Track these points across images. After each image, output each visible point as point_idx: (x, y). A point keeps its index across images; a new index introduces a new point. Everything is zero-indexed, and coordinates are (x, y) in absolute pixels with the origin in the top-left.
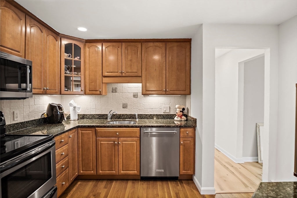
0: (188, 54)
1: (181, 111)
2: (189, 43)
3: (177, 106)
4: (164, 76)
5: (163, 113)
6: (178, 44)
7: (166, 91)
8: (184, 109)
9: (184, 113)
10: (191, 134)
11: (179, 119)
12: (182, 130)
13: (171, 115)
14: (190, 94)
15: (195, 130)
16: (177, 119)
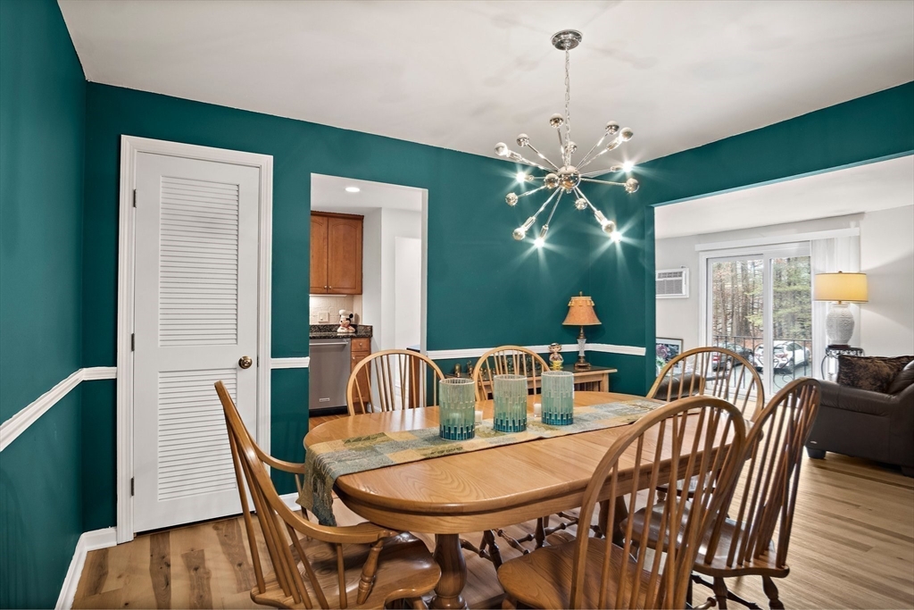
0: (359, 236)
1: (347, 319)
2: (360, 222)
3: (341, 312)
4: (326, 266)
5: (318, 324)
6: (347, 221)
7: (328, 288)
8: (351, 316)
9: (352, 321)
10: (365, 347)
11: (345, 330)
12: (354, 341)
13: (330, 325)
14: (361, 294)
15: (370, 341)
16: (342, 331)
